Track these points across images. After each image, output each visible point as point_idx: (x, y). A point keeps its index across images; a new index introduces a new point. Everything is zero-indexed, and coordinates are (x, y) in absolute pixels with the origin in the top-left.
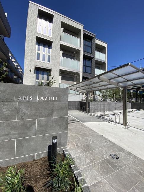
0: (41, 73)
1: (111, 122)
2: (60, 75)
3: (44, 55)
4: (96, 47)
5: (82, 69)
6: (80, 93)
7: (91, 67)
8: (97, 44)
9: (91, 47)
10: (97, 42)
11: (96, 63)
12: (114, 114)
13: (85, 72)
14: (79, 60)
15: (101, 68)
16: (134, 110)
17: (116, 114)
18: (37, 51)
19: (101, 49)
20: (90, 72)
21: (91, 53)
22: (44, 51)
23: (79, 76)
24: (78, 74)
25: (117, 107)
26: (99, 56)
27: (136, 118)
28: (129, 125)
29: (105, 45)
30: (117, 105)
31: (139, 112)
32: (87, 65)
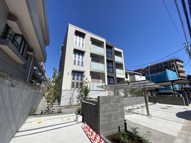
0: (77, 75)
1: (138, 114)
2: (90, 76)
3: (79, 61)
4: (115, 53)
5: (106, 70)
6: (106, 90)
7: (112, 68)
8: (115, 51)
9: (111, 53)
10: (116, 49)
11: (116, 64)
12: (138, 108)
13: (109, 72)
14: (104, 63)
15: (119, 68)
16: (151, 103)
17: (139, 108)
18: (74, 59)
19: (118, 54)
20: (112, 72)
21: (112, 58)
22: (79, 58)
23: (104, 75)
24: (104, 74)
25: (138, 101)
26: (118, 59)
27: (155, 111)
28: (151, 116)
29: (121, 51)
30: (137, 99)
31: (156, 105)
32: (109, 66)
